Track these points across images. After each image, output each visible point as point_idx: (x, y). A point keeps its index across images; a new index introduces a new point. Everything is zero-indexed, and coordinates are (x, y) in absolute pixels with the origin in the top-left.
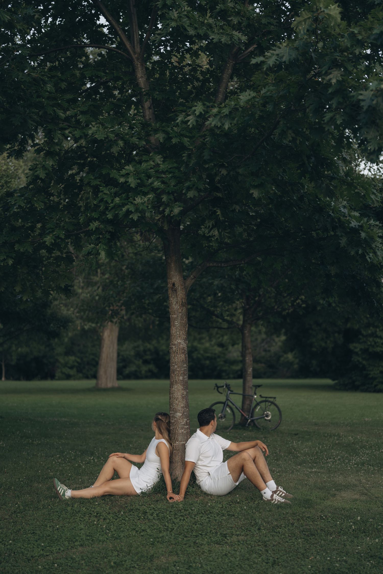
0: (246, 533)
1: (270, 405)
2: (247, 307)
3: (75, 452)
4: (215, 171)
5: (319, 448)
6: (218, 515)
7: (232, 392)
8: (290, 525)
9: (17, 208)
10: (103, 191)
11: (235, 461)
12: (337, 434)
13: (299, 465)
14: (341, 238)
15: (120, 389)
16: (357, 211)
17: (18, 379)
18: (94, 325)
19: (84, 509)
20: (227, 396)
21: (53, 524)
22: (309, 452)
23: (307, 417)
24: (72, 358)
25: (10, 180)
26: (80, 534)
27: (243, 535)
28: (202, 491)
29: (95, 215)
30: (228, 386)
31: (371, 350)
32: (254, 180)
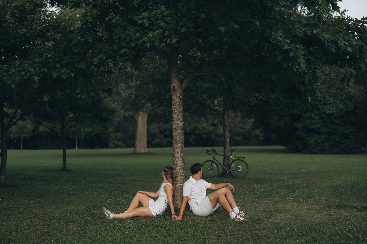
0: (218, 238)
1: (241, 162)
2: (226, 100)
3: (118, 192)
4: (197, 15)
5: (270, 188)
6: (202, 227)
7: (217, 154)
8: (246, 233)
9: (76, 41)
10: (128, 29)
11: (214, 195)
12: (282, 180)
13: (256, 199)
14: (278, 56)
15: (149, 153)
16: (289, 39)
17: (86, 148)
18: (131, 113)
19: (121, 225)
20: (214, 157)
21: (101, 233)
22: (264, 190)
23: (266, 169)
24: (119, 134)
25: (74, 22)
26: (117, 239)
27: (216, 239)
28: (193, 214)
29: (124, 44)
30: (214, 151)
31: (308, 127)
32: (222, 21)
